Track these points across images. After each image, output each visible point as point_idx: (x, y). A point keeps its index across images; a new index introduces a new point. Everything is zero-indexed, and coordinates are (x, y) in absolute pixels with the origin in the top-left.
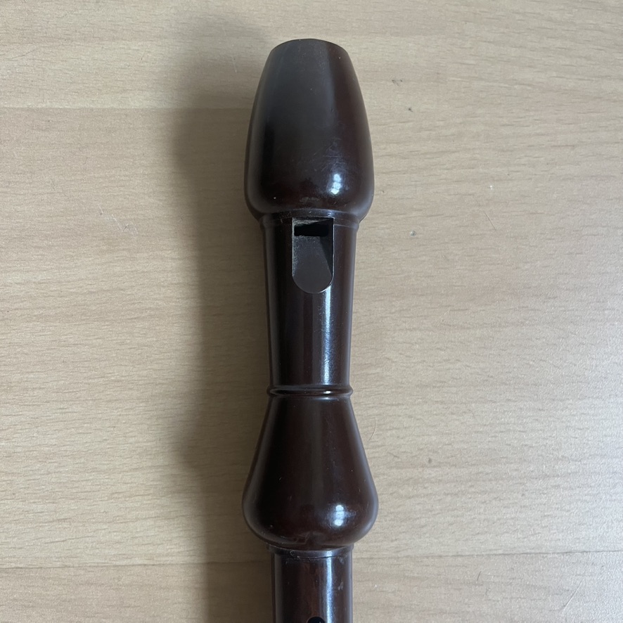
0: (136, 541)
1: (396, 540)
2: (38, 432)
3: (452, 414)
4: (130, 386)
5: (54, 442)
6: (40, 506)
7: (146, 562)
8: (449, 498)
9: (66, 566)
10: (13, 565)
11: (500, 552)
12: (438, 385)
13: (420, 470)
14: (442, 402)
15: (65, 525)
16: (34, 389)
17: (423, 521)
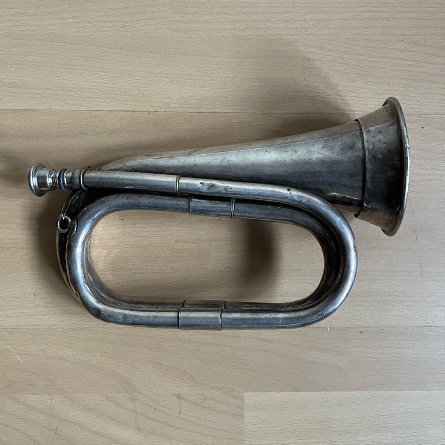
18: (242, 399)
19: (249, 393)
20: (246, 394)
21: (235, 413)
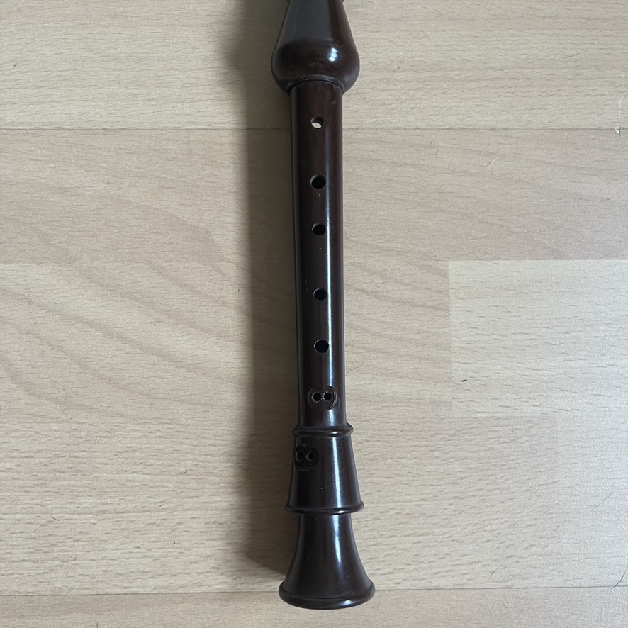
0: (200, 114)
1: (375, 117)
2: (135, 44)
3: (414, 38)
4: (197, 16)
5: (145, 51)
6: (136, 91)
7: (207, 127)
8: (411, 92)
9: (154, 129)
10: (120, 127)
11: (447, 127)
12: (405, 19)
13: (392, 73)
14: (408, 31)
15: (153, 103)
16: (132, 17)
17: (393, 106)
18: (444, 274)
19: (460, 263)
20: (451, 264)
21: (430, 304)
